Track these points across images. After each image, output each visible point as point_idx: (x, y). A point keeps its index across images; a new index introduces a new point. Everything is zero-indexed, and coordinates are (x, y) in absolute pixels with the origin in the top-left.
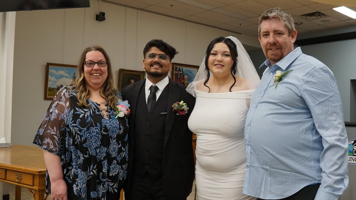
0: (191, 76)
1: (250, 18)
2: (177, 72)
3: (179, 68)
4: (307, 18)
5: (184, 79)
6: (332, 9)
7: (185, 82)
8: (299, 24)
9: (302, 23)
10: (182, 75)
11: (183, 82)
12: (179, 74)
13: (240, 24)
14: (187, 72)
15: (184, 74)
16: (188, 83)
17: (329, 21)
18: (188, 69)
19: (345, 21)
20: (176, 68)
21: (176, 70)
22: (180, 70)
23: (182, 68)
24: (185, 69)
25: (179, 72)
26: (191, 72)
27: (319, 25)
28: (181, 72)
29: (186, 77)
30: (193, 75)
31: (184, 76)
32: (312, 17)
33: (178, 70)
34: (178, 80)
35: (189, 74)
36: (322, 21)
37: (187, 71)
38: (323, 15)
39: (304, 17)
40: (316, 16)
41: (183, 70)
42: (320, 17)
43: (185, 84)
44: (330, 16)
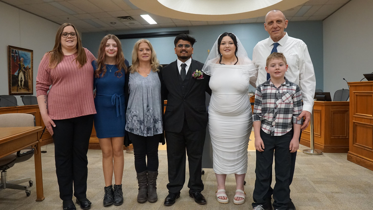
0: (27, 59)
1: (79, 14)
2: (14, 55)
3: (15, 51)
4: (121, 20)
5: (20, 61)
6: (140, 15)
7: (21, 63)
8: (113, 23)
9: (115, 23)
10: (18, 58)
11: (19, 64)
12: (15, 56)
13: (68, 18)
14: (23, 55)
15: (20, 56)
16: (23, 64)
17: (134, 23)
18: (23, 52)
19: (144, 25)
20: (13, 50)
21: (13, 53)
22: (16, 53)
23: (18, 51)
24: (20, 52)
25: (16, 55)
26: (26, 55)
27: (127, 26)
28: (17, 55)
29: (21, 59)
30: (28, 57)
31: (20, 59)
32: (124, 20)
33: (14, 52)
34: (15, 61)
35: (24, 56)
36: (130, 23)
37: (23, 53)
38: (132, 19)
39: (119, 18)
40: (128, 19)
41: (19, 53)
42: (129, 20)
43: (21, 65)
44: (136, 20)
